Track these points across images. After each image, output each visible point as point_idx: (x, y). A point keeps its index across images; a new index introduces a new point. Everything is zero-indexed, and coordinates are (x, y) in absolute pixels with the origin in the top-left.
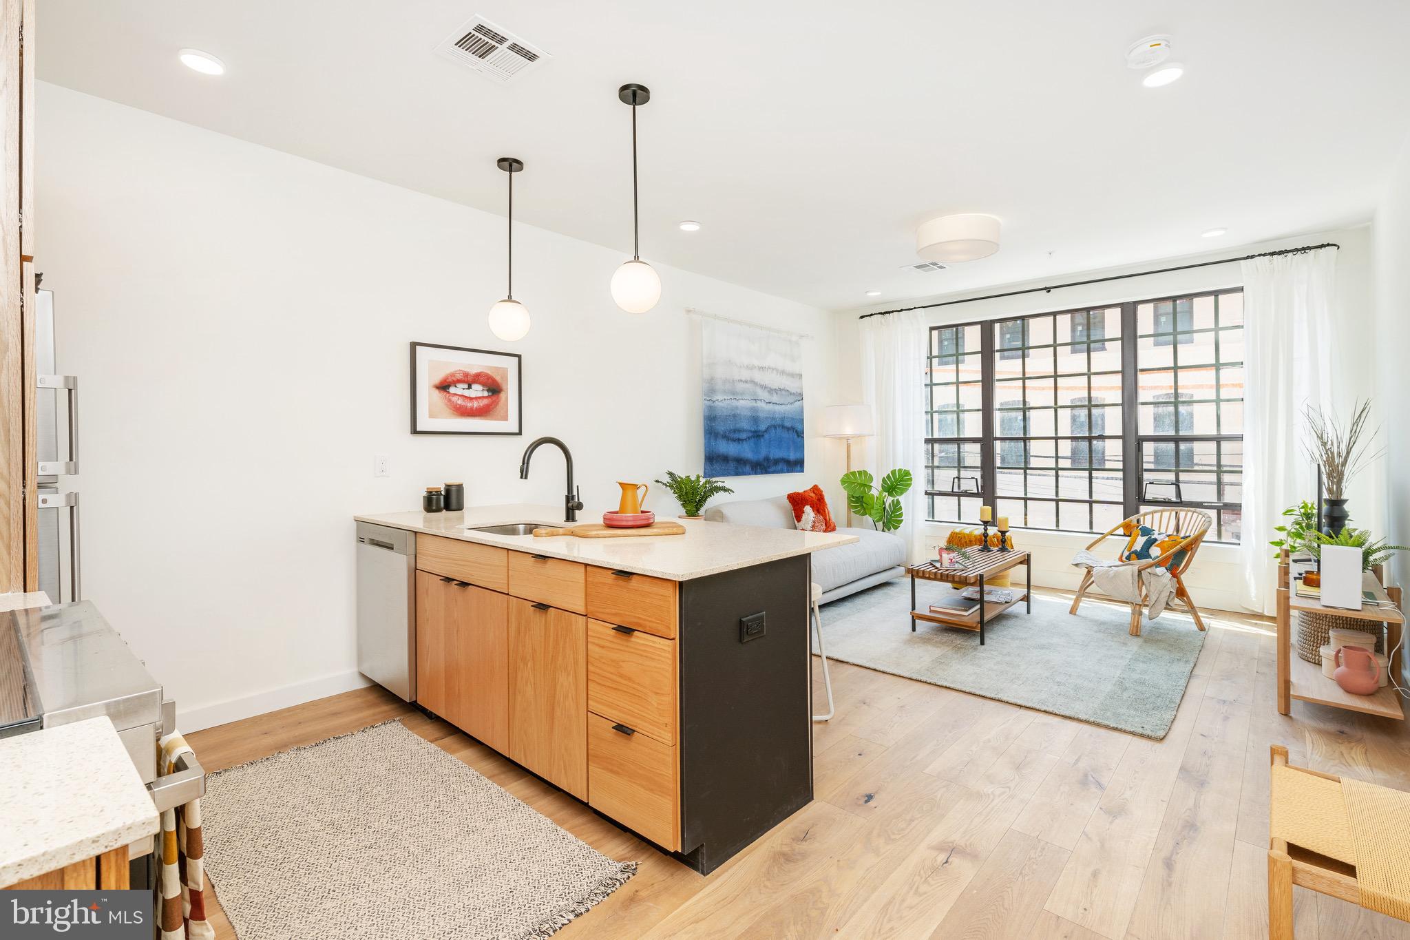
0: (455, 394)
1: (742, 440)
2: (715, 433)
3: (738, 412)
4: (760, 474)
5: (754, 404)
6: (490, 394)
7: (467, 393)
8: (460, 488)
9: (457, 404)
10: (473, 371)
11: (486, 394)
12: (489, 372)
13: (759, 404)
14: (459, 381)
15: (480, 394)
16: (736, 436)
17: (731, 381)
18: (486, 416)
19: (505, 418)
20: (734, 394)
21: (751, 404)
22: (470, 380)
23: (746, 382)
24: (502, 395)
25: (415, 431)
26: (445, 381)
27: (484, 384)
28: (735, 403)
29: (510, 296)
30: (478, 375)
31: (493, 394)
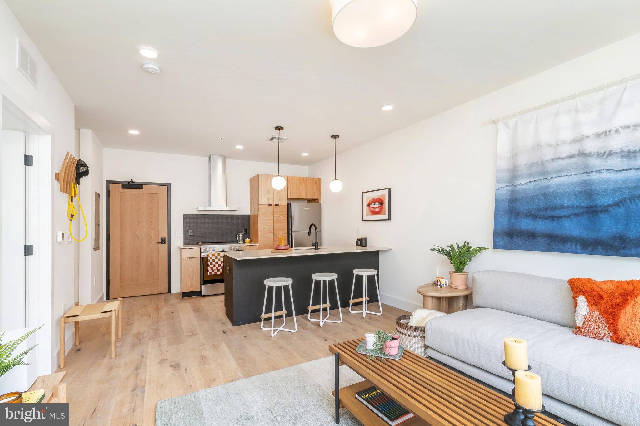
0: (372, 207)
1: (560, 218)
2: (516, 212)
3: (551, 191)
4: (601, 254)
5: (585, 177)
7: (374, 206)
8: (366, 239)
9: (372, 210)
10: (376, 198)
11: (379, 205)
12: (380, 197)
13: (594, 176)
14: (372, 202)
15: (378, 206)
16: (549, 213)
17: (540, 163)
18: (379, 214)
19: (385, 214)
20: (544, 174)
21: (581, 179)
22: (374, 201)
23: (571, 157)
24: (384, 205)
25: (363, 220)
26: (369, 203)
27: (378, 202)
28: (545, 183)
29: (336, 178)
30: (377, 199)
31: (381, 205)
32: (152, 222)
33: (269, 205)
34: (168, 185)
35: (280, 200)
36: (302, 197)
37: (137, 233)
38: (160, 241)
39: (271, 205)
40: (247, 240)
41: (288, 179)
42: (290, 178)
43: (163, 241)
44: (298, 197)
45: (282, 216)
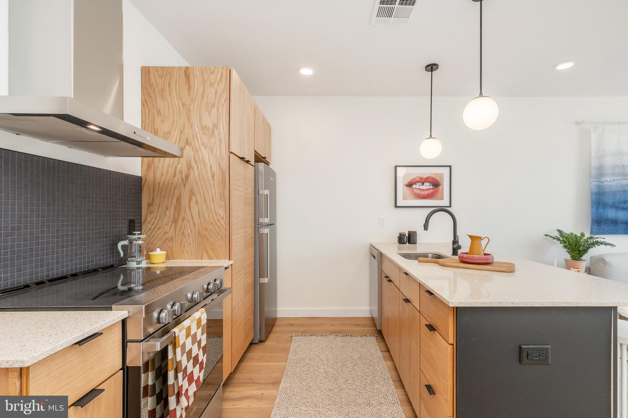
0: (415, 188)
6: (434, 187)
7: (421, 187)
8: (415, 233)
9: (416, 193)
10: (425, 176)
11: (431, 187)
12: (433, 176)
14: (418, 182)
15: (428, 188)
18: (431, 198)
19: (442, 199)
22: (423, 181)
24: (440, 187)
25: (396, 206)
26: (411, 182)
27: (430, 183)
29: (431, 136)
30: (427, 178)
31: (435, 187)
33: (242, 159)
35: (249, 151)
36: (263, 156)
42: (256, 108)
44: (261, 154)
45: (250, 191)
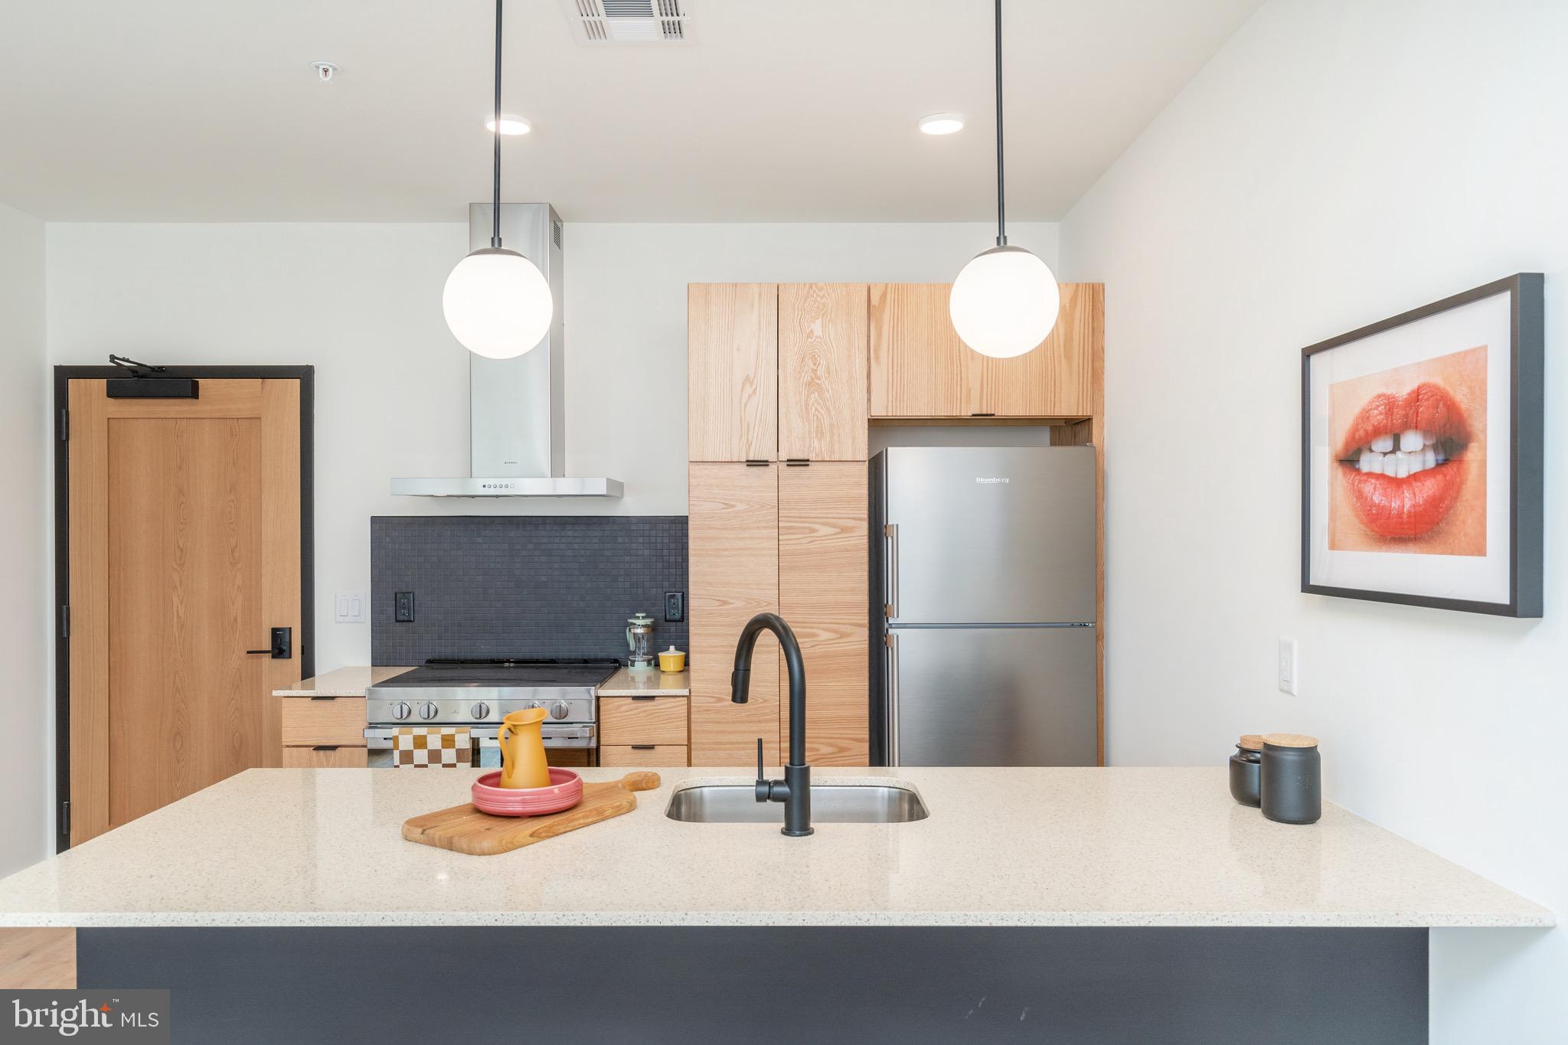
0: (1370, 475)
6: (1441, 460)
7: (1392, 466)
9: (1373, 505)
10: (1403, 390)
11: (1432, 461)
12: (1438, 380)
14: (1377, 434)
15: (1418, 465)
19: (1479, 544)
22: (1394, 422)
24: (1469, 459)
25: (1307, 588)
26: (1353, 437)
27: (1426, 430)
30: (1416, 396)
31: (1449, 461)
32: (237, 554)
33: (751, 463)
34: (305, 375)
35: (820, 433)
36: (967, 412)
37: (176, 600)
38: (267, 644)
39: (764, 463)
40: (670, 658)
41: (875, 300)
42: (884, 296)
43: (279, 646)
44: (942, 411)
45: (831, 530)
